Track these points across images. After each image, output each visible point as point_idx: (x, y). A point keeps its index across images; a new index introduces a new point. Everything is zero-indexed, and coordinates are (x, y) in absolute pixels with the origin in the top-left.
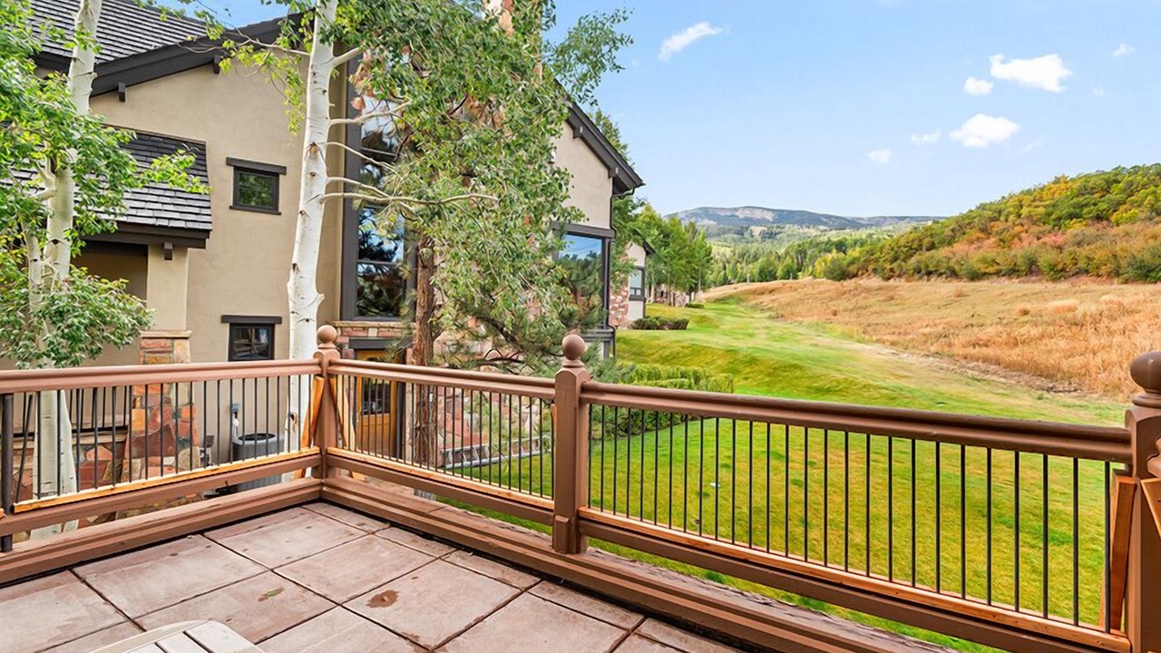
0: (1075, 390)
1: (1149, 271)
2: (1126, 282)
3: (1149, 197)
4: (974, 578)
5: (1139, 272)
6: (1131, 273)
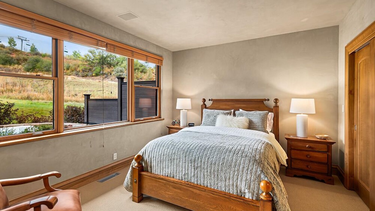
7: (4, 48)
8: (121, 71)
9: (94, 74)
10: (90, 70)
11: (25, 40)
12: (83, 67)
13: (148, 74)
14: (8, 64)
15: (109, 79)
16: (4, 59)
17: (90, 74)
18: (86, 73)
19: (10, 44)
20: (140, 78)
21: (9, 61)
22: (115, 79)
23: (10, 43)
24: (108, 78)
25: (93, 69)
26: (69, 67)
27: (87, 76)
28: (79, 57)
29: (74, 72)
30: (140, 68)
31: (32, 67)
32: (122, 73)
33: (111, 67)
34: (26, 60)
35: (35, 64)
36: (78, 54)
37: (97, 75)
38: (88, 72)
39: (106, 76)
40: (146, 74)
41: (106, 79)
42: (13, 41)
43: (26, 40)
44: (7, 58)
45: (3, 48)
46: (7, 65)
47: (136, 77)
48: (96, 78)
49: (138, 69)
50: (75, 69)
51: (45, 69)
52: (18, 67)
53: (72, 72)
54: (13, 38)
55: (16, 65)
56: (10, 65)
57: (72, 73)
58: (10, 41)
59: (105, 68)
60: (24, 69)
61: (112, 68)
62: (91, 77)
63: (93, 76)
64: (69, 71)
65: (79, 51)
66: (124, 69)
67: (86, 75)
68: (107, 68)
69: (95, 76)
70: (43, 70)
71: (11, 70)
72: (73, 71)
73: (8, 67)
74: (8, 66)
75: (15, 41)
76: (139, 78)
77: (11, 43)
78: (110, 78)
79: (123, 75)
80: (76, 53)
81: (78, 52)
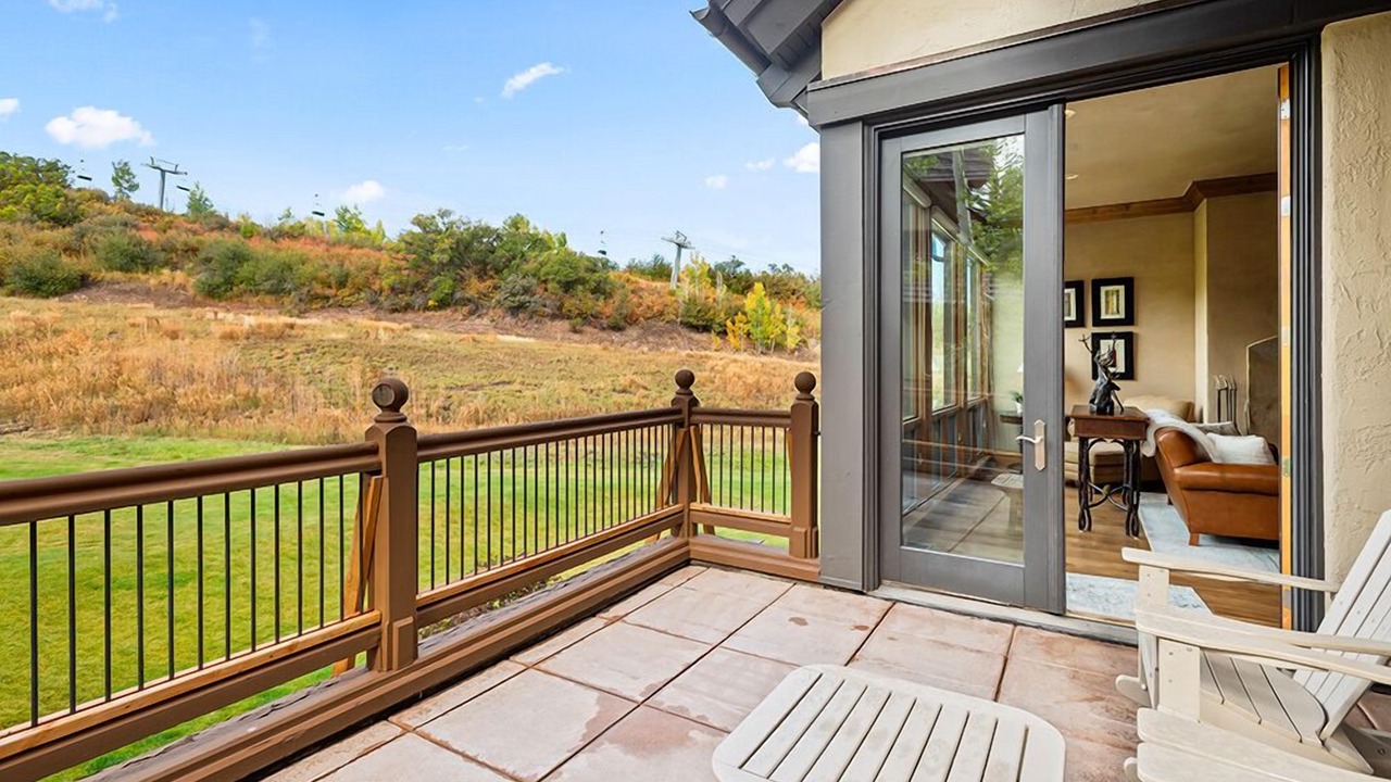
0: (27, 429)
1: (40, 284)
2: (12, 293)
3: (29, 196)
4: (124, 660)
5: (27, 283)
6: (19, 283)
7: (106, 204)
8: (526, 291)
9: (431, 303)
10: (418, 286)
11: (173, 170)
12: (393, 277)
13: (617, 298)
14: (140, 267)
15: (485, 319)
16: (125, 250)
17: (418, 300)
18: (404, 299)
19: (120, 185)
20: (592, 315)
21: (143, 259)
22: (504, 318)
23: (116, 181)
24: (479, 316)
25: (429, 285)
26: (347, 275)
27: (407, 308)
28: (356, 229)
29: (363, 295)
30: (587, 276)
31: (222, 280)
32: (527, 298)
33: (486, 274)
34: (194, 250)
35: (232, 269)
36: (354, 216)
37: (443, 304)
38: (412, 293)
39: (471, 306)
40: (611, 301)
41: (473, 317)
42: (129, 174)
43: (175, 173)
44: (135, 246)
45: (103, 205)
46: (137, 272)
47: (577, 312)
48: (440, 316)
49: (582, 281)
50: (367, 285)
51: (267, 285)
52: (173, 279)
53: (357, 295)
54: (126, 164)
55: (166, 271)
56: (146, 272)
57: (358, 300)
58: (117, 174)
59: (470, 277)
60: (195, 285)
61: (492, 277)
62: (421, 312)
63: (427, 309)
64: (346, 291)
65: (356, 208)
66: (534, 281)
67: (403, 304)
68: (474, 280)
69: (435, 306)
70: (260, 291)
71: (152, 289)
72: (359, 290)
73: (139, 278)
74: (143, 277)
75: (134, 173)
76: (589, 312)
77: (121, 181)
78: (487, 314)
79: (533, 305)
80: (348, 216)
81: (353, 211)
